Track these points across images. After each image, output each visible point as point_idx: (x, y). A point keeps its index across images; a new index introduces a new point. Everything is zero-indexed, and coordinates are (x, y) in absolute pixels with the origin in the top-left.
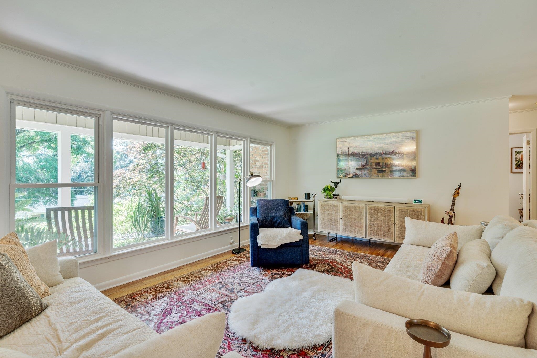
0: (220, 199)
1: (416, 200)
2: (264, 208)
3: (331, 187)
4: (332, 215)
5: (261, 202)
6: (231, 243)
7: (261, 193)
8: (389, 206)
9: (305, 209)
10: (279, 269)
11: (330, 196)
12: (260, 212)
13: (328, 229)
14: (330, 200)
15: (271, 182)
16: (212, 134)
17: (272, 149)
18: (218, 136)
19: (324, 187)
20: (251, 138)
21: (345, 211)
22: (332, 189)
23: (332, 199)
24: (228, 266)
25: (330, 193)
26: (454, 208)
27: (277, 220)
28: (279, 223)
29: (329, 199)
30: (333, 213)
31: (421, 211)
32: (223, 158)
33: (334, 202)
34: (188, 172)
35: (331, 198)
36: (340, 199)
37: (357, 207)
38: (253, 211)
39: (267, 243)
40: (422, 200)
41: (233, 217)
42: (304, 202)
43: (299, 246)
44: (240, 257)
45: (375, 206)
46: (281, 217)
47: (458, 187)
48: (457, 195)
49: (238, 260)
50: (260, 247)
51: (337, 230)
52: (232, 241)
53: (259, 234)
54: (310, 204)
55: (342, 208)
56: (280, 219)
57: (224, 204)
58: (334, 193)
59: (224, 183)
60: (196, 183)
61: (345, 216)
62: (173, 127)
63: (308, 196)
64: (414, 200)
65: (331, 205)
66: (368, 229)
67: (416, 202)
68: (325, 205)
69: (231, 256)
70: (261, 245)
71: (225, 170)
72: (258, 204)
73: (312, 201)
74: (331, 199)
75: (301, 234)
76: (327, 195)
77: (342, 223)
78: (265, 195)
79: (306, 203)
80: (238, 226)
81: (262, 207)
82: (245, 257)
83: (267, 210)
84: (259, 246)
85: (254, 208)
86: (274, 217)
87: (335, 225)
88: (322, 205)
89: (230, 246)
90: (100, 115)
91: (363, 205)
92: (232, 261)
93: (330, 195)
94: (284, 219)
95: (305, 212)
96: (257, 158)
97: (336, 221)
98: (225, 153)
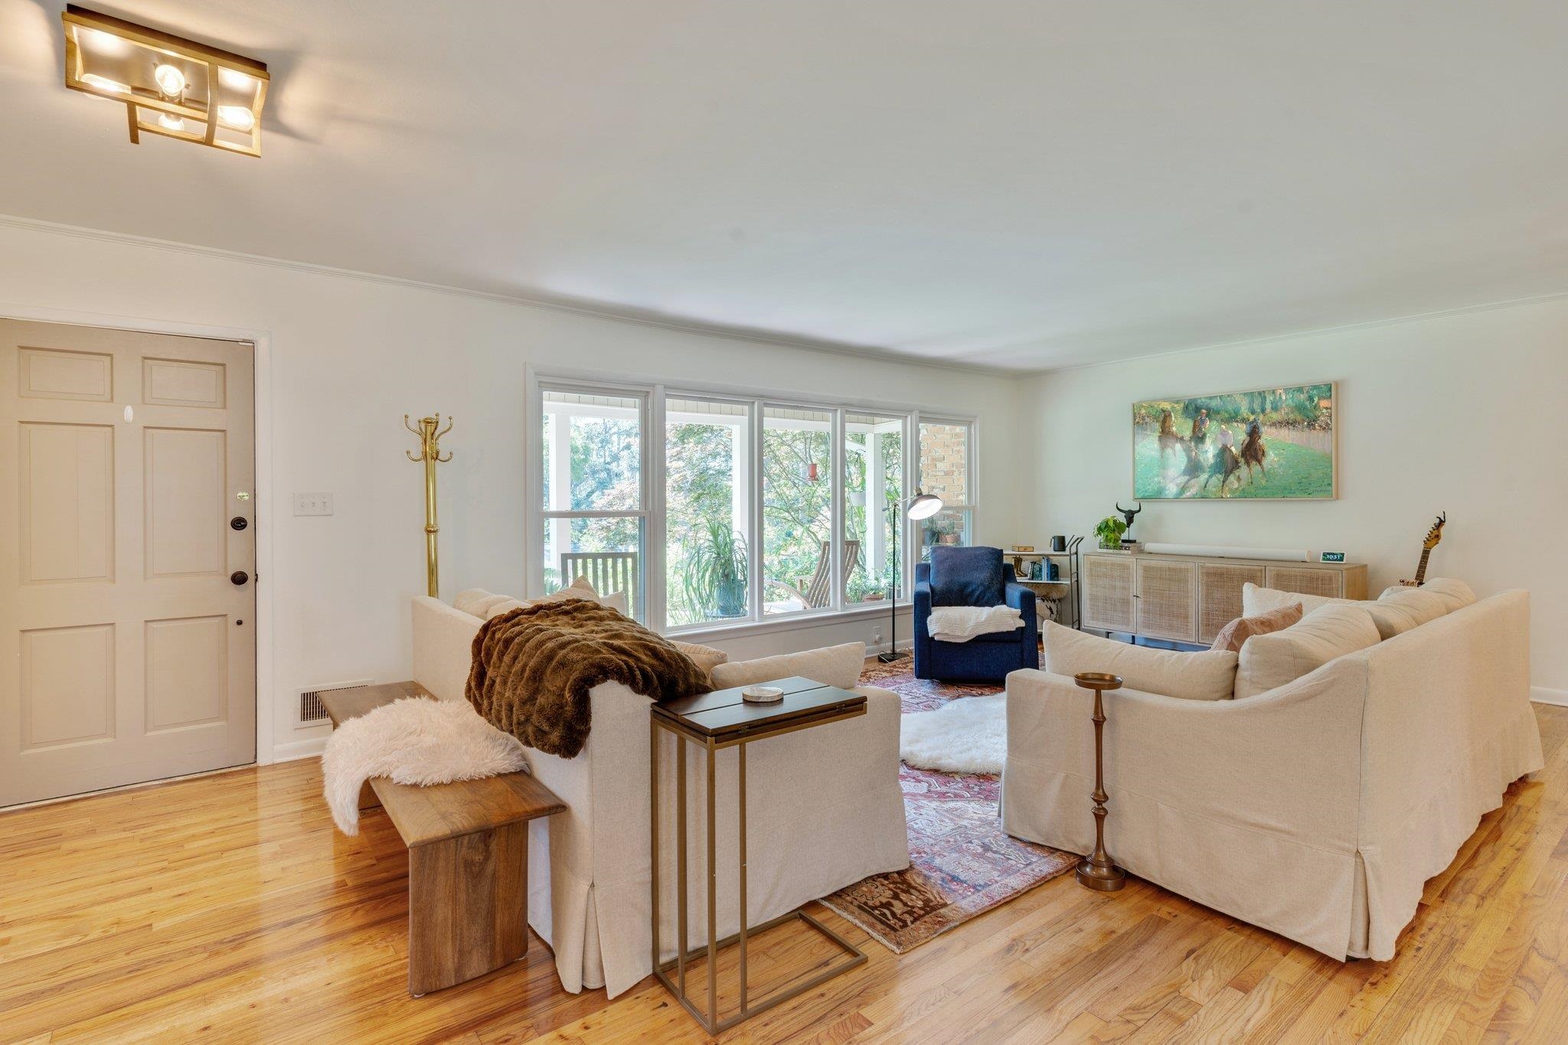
0: (852, 547)
1: (1329, 554)
2: (946, 565)
3: (1115, 521)
4: (1114, 587)
5: (939, 551)
6: (876, 642)
7: (947, 536)
8: (1251, 567)
9: (1051, 574)
10: (972, 687)
11: (1111, 544)
12: (938, 572)
13: (1106, 620)
14: (1114, 554)
15: (969, 510)
16: (836, 410)
17: (973, 432)
18: (847, 412)
19: (1098, 521)
20: (921, 412)
21: (1146, 578)
22: (1119, 527)
23: (1118, 551)
24: (870, 677)
25: (1112, 536)
26: (1424, 572)
27: (973, 591)
28: (978, 597)
29: (1111, 551)
30: (1118, 584)
31: (1330, 579)
32: (858, 452)
33: (1125, 557)
34: (774, 487)
35: (1115, 548)
36: (1141, 551)
37: (1175, 570)
38: (923, 571)
39: (946, 631)
40: (1343, 554)
41: (881, 593)
42: (1051, 557)
43: (1016, 642)
44: (894, 666)
45: (1217, 568)
46: (982, 584)
47: (1438, 521)
48: (1434, 541)
49: (891, 672)
50: (933, 638)
51: (1128, 624)
52: (877, 637)
53: (930, 614)
54: (1062, 560)
55: (1140, 572)
56: (981, 589)
57: (859, 565)
58: (1124, 536)
59: (860, 513)
60: (793, 513)
61: (1147, 591)
62: (762, 402)
63: (1061, 543)
64: (1324, 555)
65: (1113, 564)
66: (1203, 621)
67: (1329, 560)
68: (1100, 564)
69: (877, 665)
70: (935, 634)
71: (864, 480)
72: (934, 555)
73: (1067, 555)
74: (1115, 551)
75: (1021, 617)
76: (1107, 539)
77: (1140, 606)
78: (957, 539)
79: (1055, 560)
80: (892, 606)
81: (941, 562)
82: (905, 668)
83: (952, 570)
84: (930, 636)
85: (923, 565)
86: (966, 585)
87: (1123, 612)
88: (1093, 564)
89: (874, 647)
90: (648, 392)
91: (1190, 565)
92: (878, 672)
93: (1112, 541)
94: (989, 587)
95: (1051, 580)
96: (940, 452)
97: (1126, 602)
98: (861, 440)
